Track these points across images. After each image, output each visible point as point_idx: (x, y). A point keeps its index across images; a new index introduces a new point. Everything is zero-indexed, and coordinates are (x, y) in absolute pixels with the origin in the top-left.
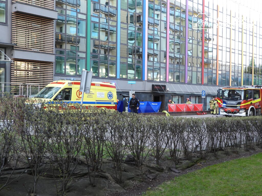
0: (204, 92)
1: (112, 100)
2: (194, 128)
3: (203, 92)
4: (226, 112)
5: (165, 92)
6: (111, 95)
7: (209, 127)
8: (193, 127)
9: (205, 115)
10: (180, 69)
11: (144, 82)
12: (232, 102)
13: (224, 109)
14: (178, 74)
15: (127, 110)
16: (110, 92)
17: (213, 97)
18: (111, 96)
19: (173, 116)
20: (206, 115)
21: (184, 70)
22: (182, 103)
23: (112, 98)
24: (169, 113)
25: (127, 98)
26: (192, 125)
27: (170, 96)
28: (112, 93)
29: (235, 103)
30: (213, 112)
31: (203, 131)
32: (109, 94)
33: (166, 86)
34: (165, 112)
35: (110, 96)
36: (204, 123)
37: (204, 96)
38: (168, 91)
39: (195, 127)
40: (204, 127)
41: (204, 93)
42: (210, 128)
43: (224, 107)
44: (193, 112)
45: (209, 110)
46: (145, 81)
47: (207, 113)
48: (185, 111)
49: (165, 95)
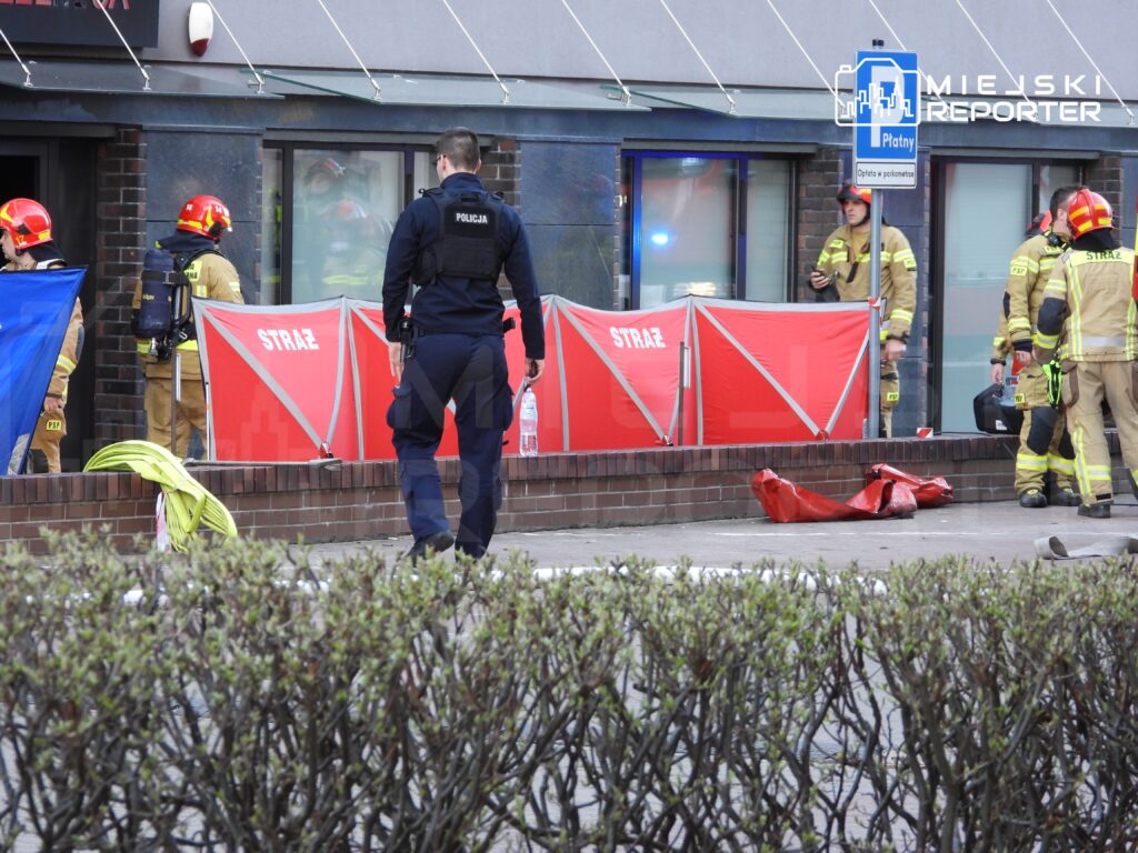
0: (896, 74)
2: (681, 771)
5: (148, 80)
7: (960, 739)
8: (658, 754)
9: (901, 514)
17: (1066, 175)
19: (274, 551)
20: (923, 516)
24: (217, 483)
26: (635, 703)
27: (250, 159)
30: (1060, 464)
34: (150, 458)
36: (872, 667)
37: (886, 152)
38: (199, 47)
39: (695, 752)
40: (873, 742)
42: (969, 753)
44: (674, 468)
45: (983, 420)
47: (942, 483)
48: (533, 453)
49: (140, 128)
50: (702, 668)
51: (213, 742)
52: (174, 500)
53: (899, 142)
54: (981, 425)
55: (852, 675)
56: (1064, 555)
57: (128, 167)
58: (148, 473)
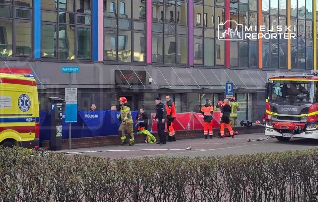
1: (28, 112)
3: (229, 85)
4: (278, 130)
5: (144, 87)
6: (27, 101)
10: (176, 33)
11: (97, 65)
12: (289, 107)
13: (274, 123)
14: (173, 39)
15: (60, 131)
16: (24, 95)
18: (27, 105)
21: (187, 36)
22: (181, 112)
23: (29, 108)
25: (59, 105)
28: (28, 97)
29: (296, 110)
31: (222, 182)
32: (22, 99)
33: (147, 72)
34: (146, 132)
35: (25, 103)
37: (230, 94)
38: (150, 83)
41: (229, 88)
43: (273, 119)
46: (99, 62)
47: (237, 132)
48: (189, 130)
49: (144, 92)
50: (205, 169)
51: (159, 177)
52: (149, 137)
53: (231, 93)
54: (241, 125)
55: (221, 167)
56: (250, 141)
57: (143, 97)
58: (146, 134)
